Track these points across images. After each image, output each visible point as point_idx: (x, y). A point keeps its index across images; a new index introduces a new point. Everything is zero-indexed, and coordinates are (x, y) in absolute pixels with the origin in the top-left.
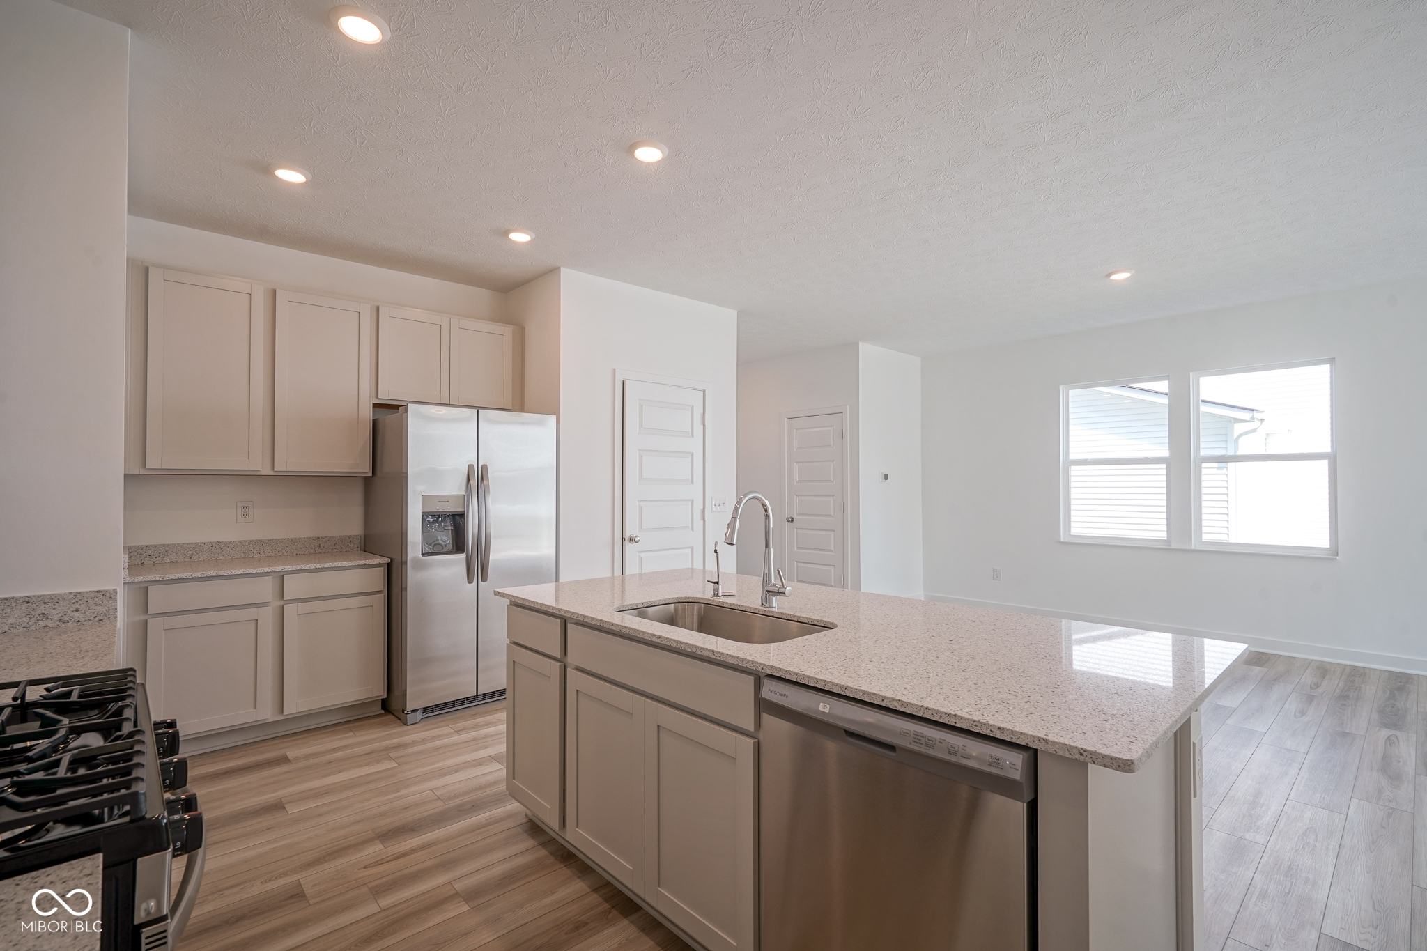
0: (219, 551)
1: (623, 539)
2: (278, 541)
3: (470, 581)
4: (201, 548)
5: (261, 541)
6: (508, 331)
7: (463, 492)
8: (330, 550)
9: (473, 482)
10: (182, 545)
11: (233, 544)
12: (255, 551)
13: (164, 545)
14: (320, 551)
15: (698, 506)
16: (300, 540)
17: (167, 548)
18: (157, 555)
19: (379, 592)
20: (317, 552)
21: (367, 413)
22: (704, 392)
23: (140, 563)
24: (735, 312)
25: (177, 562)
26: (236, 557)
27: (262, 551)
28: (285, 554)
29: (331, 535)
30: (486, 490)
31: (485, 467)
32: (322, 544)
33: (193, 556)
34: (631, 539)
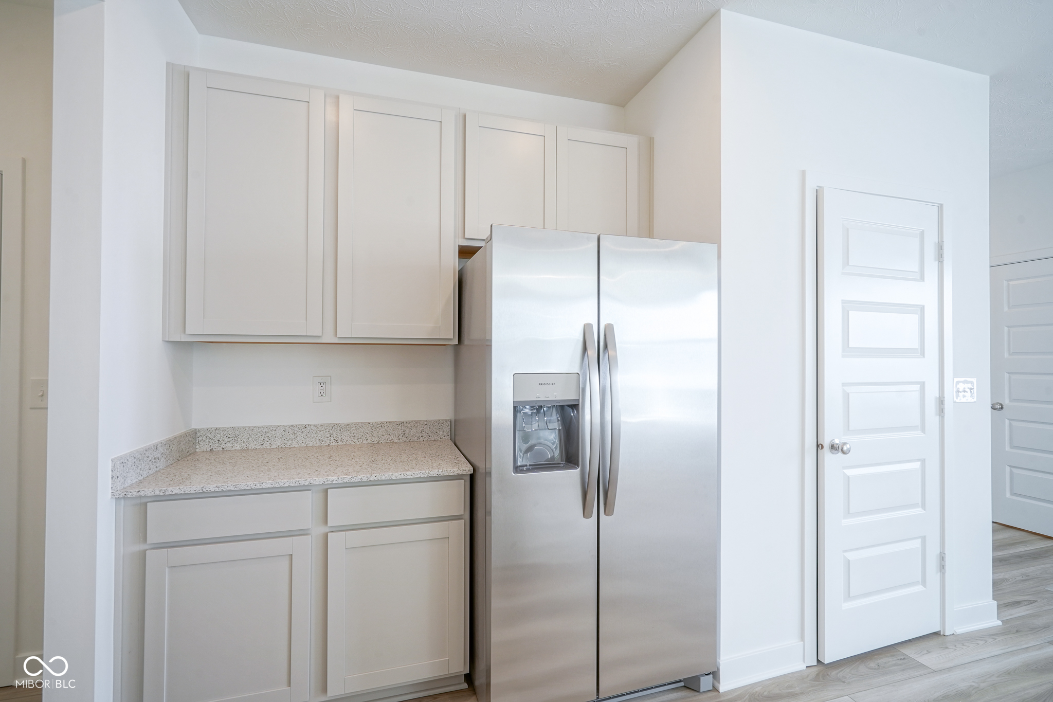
0: (292, 437)
1: (819, 446)
2: (357, 426)
3: (586, 513)
4: (273, 432)
5: (338, 425)
6: (631, 141)
7: (576, 369)
8: (416, 438)
9: (592, 352)
10: (252, 429)
11: (308, 428)
12: (332, 438)
13: (234, 429)
14: (405, 439)
15: (932, 393)
16: (381, 425)
17: (237, 433)
18: (227, 440)
19: (458, 518)
20: (401, 440)
21: (452, 261)
22: (941, 207)
23: (208, 450)
24: (988, 77)
25: (248, 449)
26: (311, 445)
27: (340, 438)
28: (365, 442)
29: (416, 419)
30: (612, 363)
31: (609, 328)
32: (407, 431)
33: (265, 442)
34: (833, 447)
